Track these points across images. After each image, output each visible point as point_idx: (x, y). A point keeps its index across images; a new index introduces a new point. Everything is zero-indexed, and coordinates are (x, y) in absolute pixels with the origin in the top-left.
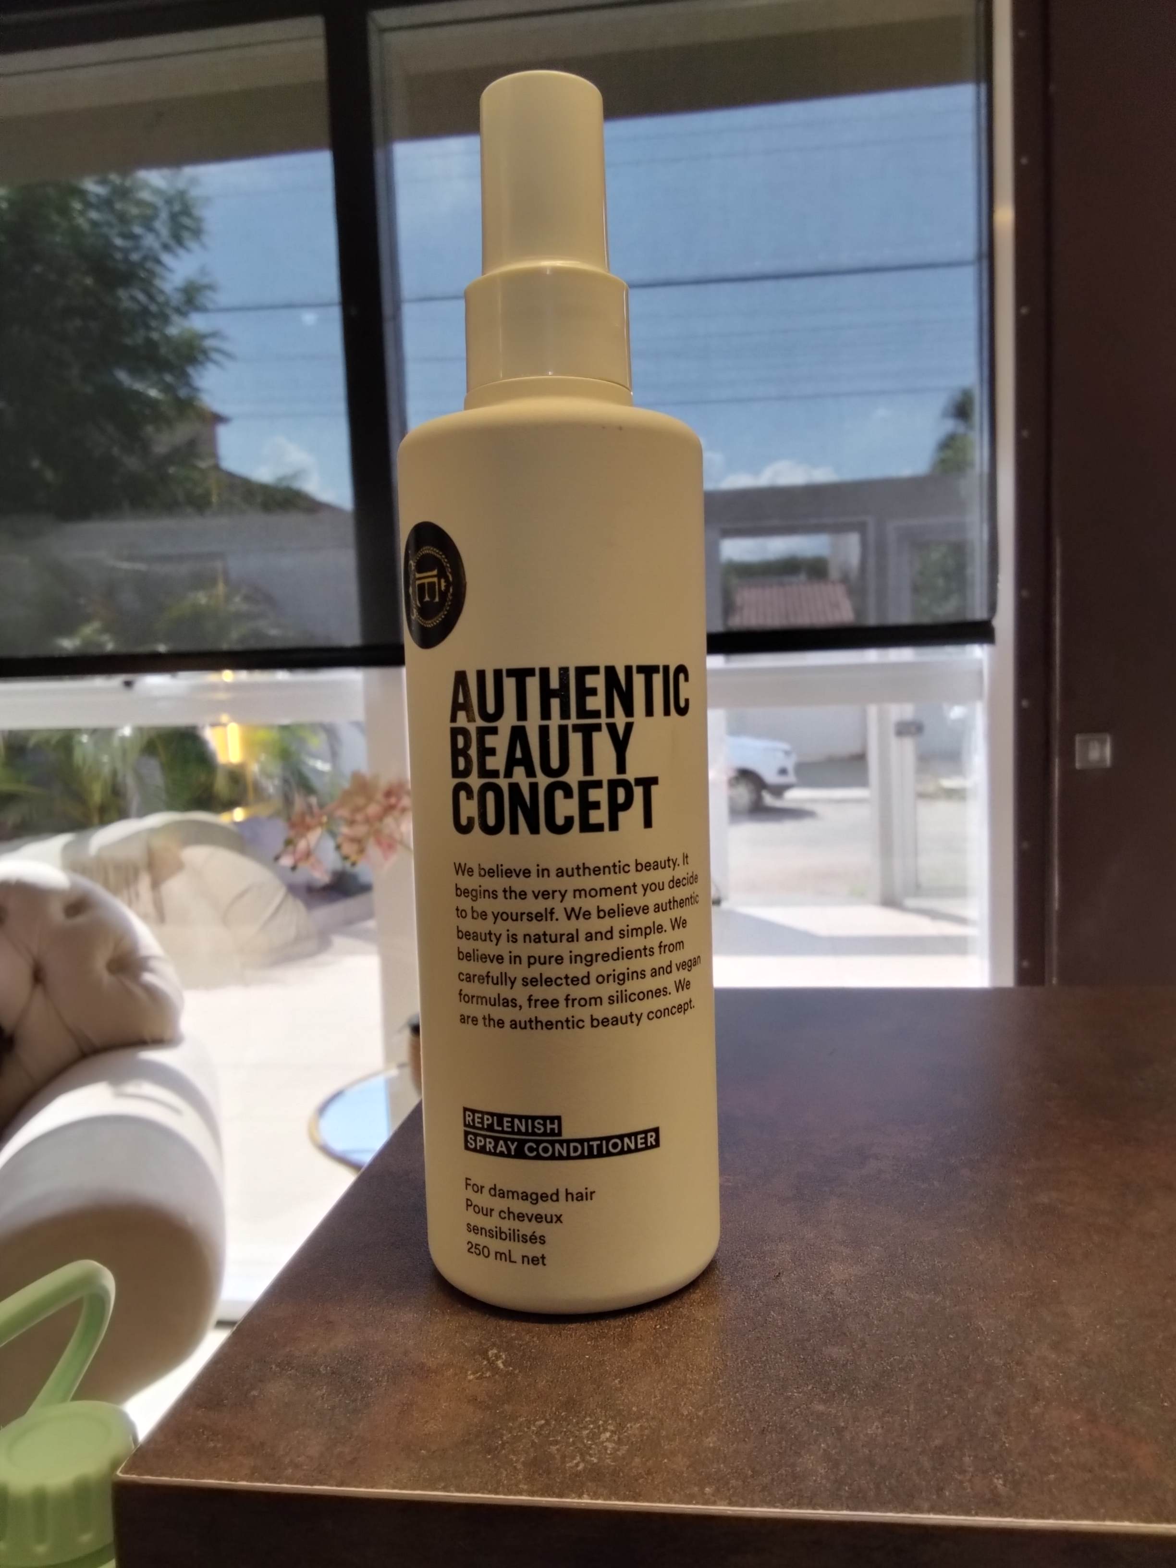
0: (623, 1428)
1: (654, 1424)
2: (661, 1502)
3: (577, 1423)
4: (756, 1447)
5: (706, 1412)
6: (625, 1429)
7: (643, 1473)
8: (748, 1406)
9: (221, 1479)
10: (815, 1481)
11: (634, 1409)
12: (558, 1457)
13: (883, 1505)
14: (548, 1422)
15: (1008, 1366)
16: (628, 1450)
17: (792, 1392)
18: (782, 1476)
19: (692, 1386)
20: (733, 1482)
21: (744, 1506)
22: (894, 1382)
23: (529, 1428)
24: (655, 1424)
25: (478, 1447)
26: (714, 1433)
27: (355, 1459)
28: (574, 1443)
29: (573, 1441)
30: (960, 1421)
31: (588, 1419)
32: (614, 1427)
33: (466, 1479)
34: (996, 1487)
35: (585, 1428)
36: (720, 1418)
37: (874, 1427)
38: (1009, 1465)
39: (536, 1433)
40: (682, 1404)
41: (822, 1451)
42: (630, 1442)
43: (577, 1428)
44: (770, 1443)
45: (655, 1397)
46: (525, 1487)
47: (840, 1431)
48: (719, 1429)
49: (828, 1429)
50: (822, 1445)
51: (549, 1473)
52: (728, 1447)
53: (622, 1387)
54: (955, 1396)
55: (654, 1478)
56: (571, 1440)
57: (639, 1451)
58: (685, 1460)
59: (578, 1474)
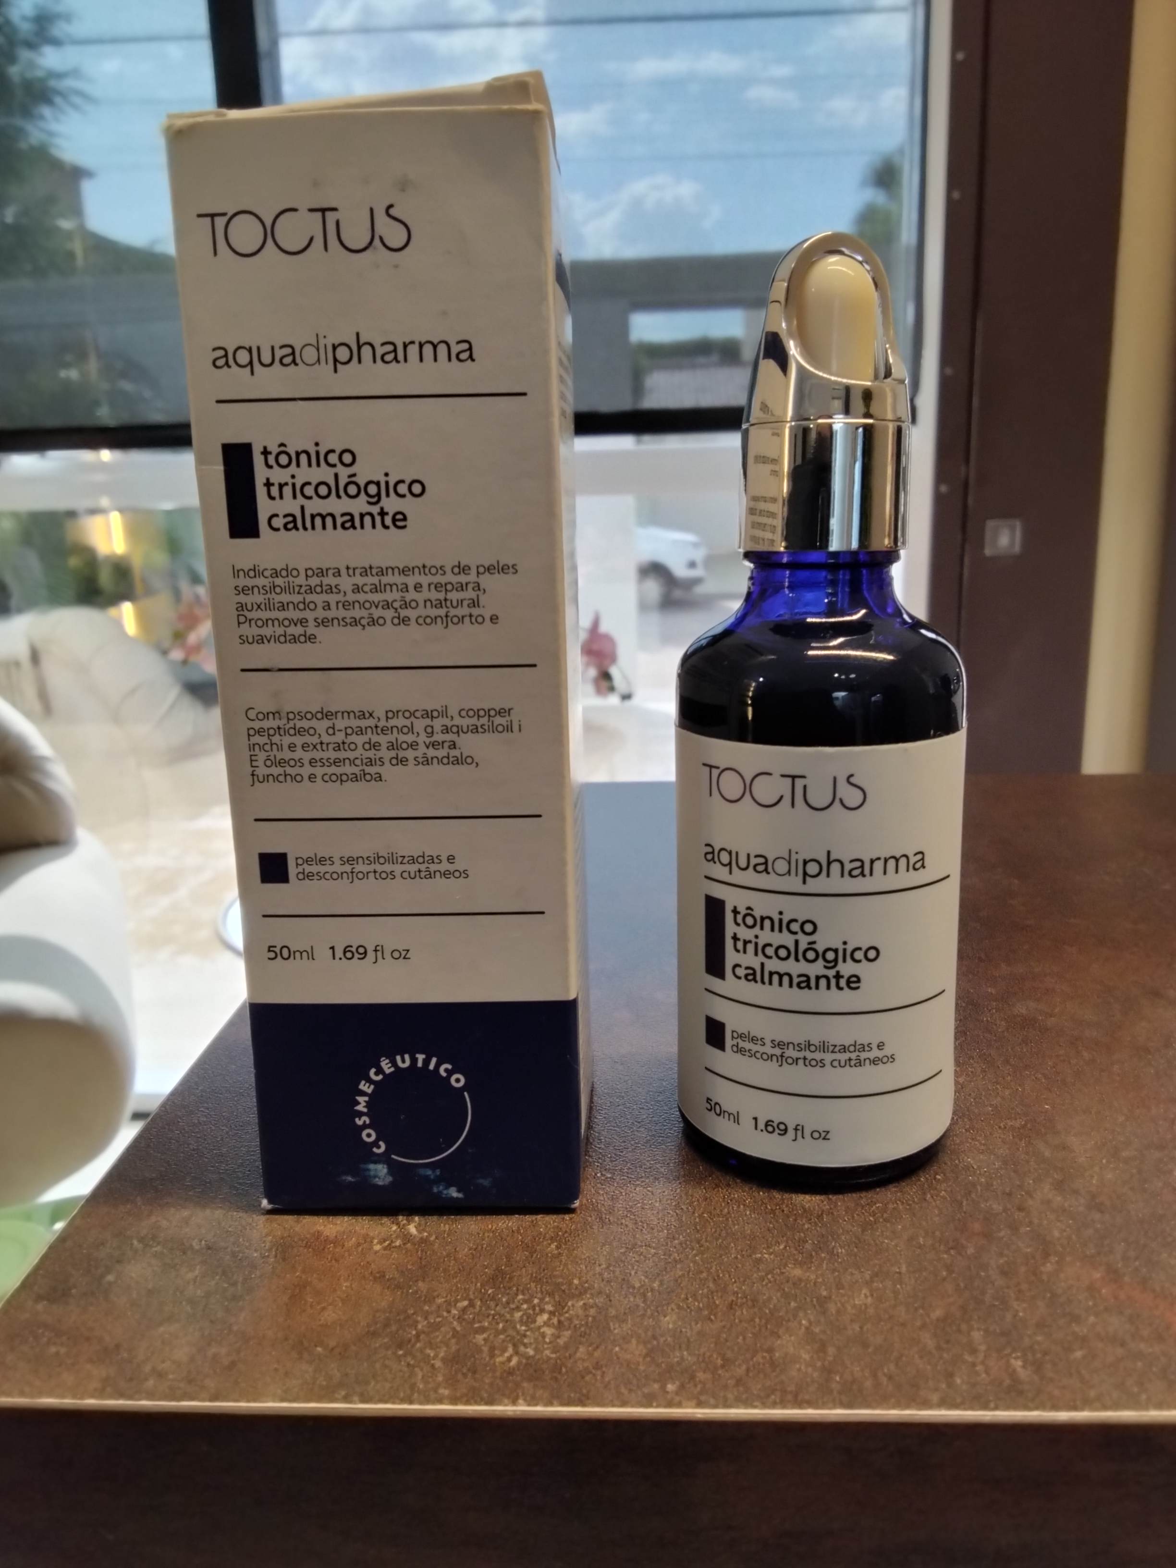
0: (563, 1308)
1: (600, 1300)
2: (613, 1406)
3: (508, 1303)
4: (724, 1327)
5: (661, 1283)
6: (566, 1308)
7: (591, 1367)
8: (711, 1273)
9: (63, 1397)
10: (799, 1370)
11: (576, 1282)
12: (485, 1349)
13: (883, 1401)
14: (472, 1304)
15: (1009, 1212)
16: (571, 1337)
17: (761, 1253)
18: (759, 1364)
19: (643, 1249)
20: (700, 1375)
21: (715, 1406)
22: (879, 1236)
23: (449, 1312)
24: (602, 1300)
25: (386, 1340)
26: (672, 1310)
27: (233, 1364)
28: (504, 1330)
29: (503, 1327)
30: (962, 1285)
31: (520, 1297)
32: (553, 1306)
33: (373, 1383)
34: (1014, 1371)
35: (518, 1308)
36: (680, 1291)
37: (863, 1296)
38: (1027, 1341)
39: (458, 1318)
40: (633, 1273)
41: (803, 1328)
42: (572, 1326)
43: (507, 1309)
44: (740, 1321)
45: (600, 1265)
46: (446, 1392)
47: (822, 1302)
48: (679, 1305)
49: (808, 1300)
50: (804, 1322)
51: (475, 1372)
52: (691, 1329)
53: (560, 1254)
54: (952, 1252)
55: (604, 1372)
56: (501, 1325)
57: (584, 1337)
58: (641, 1347)
59: (511, 1372)
